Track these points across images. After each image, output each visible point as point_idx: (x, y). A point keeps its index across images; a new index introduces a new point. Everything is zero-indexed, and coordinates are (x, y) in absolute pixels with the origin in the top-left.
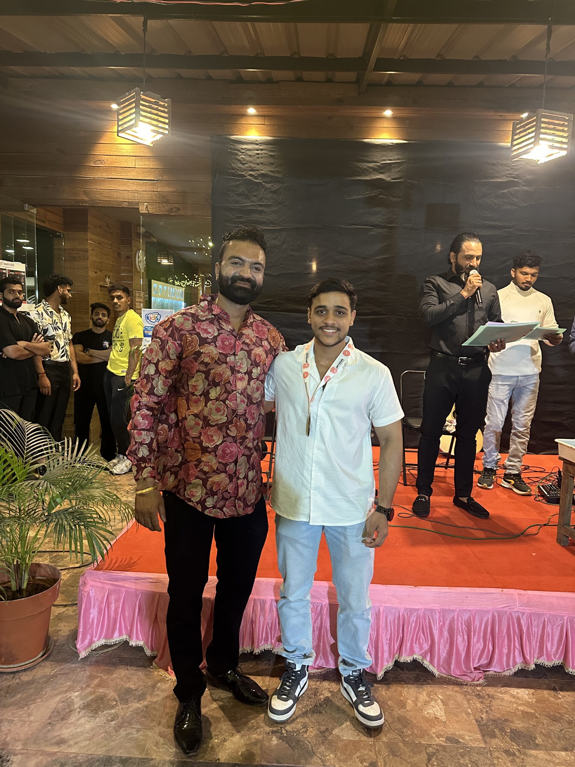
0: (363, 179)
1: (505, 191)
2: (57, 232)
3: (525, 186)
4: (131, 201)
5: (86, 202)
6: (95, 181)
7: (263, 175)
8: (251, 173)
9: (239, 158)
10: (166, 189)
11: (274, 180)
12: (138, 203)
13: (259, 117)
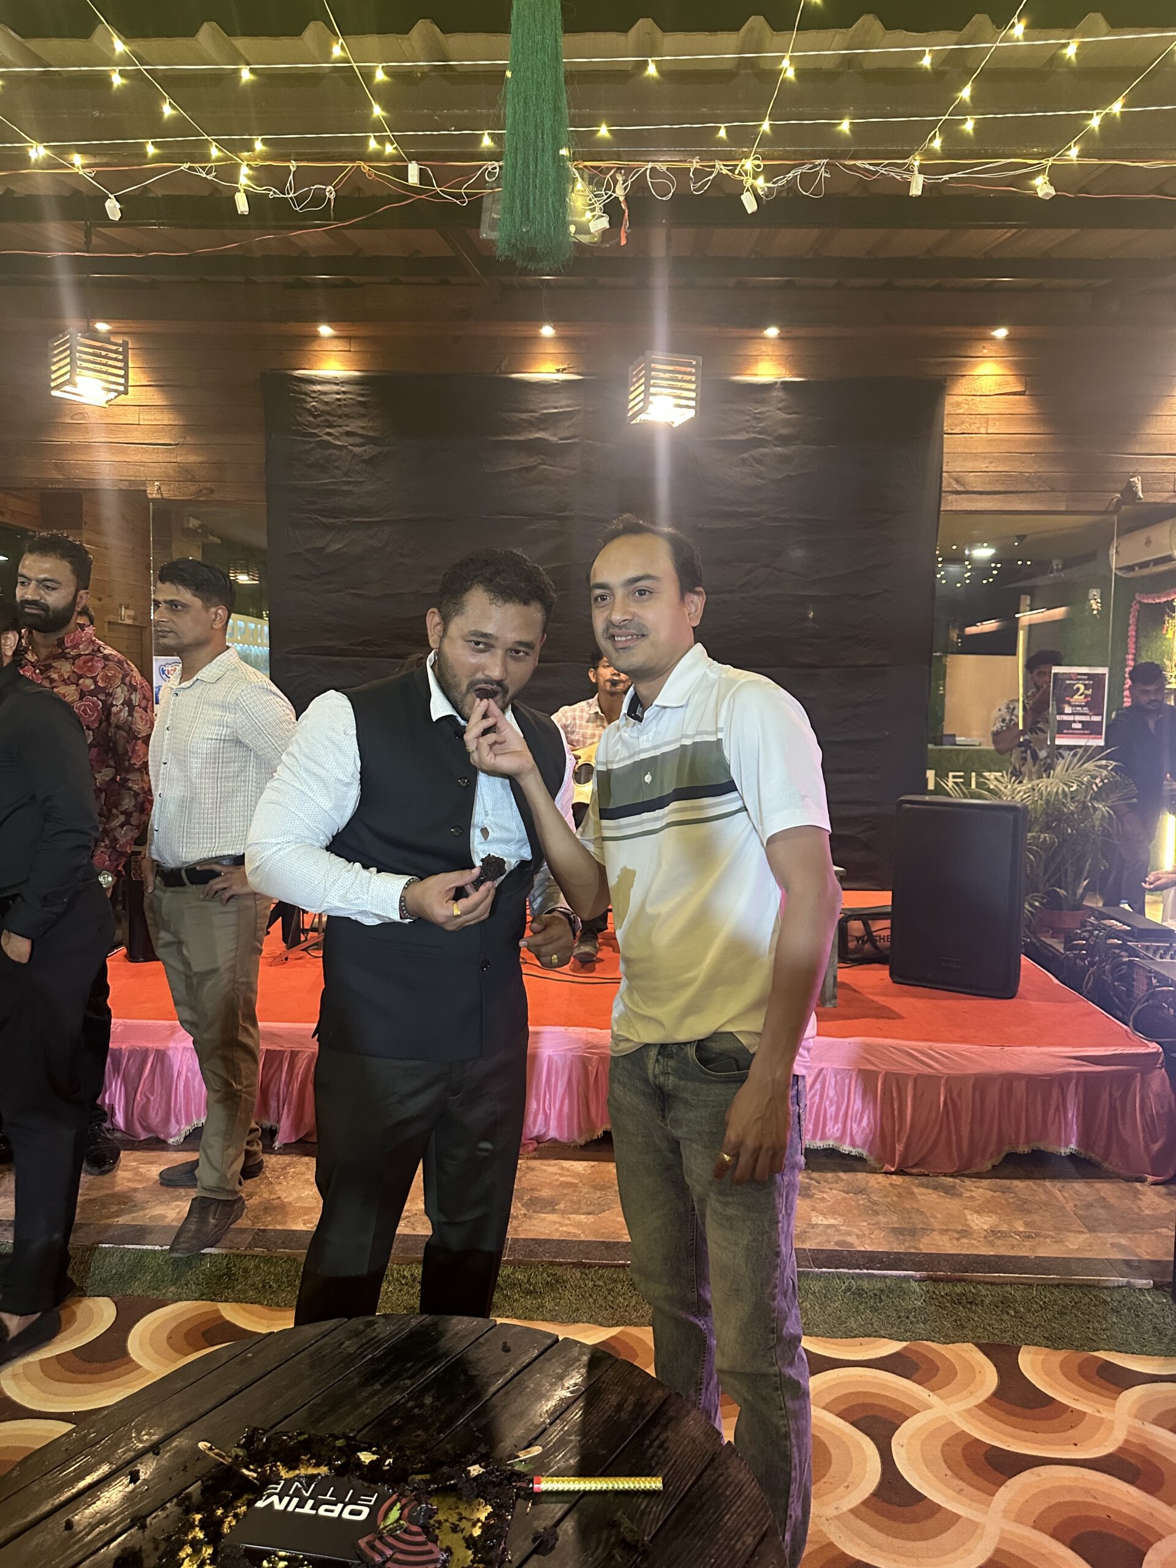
0: (512, 438)
1: (745, 455)
2: (29, 530)
3: (776, 446)
4: (133, 478)
5: (58, 481)
6: (71, 448)
7: (349, 434)
8: (328, 430)
9: (309, 406)
10: (192, 458)
11: (368, 440)
12: (144, 483)
13: (341, 340)
